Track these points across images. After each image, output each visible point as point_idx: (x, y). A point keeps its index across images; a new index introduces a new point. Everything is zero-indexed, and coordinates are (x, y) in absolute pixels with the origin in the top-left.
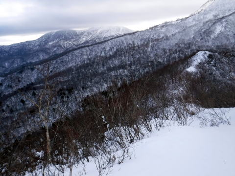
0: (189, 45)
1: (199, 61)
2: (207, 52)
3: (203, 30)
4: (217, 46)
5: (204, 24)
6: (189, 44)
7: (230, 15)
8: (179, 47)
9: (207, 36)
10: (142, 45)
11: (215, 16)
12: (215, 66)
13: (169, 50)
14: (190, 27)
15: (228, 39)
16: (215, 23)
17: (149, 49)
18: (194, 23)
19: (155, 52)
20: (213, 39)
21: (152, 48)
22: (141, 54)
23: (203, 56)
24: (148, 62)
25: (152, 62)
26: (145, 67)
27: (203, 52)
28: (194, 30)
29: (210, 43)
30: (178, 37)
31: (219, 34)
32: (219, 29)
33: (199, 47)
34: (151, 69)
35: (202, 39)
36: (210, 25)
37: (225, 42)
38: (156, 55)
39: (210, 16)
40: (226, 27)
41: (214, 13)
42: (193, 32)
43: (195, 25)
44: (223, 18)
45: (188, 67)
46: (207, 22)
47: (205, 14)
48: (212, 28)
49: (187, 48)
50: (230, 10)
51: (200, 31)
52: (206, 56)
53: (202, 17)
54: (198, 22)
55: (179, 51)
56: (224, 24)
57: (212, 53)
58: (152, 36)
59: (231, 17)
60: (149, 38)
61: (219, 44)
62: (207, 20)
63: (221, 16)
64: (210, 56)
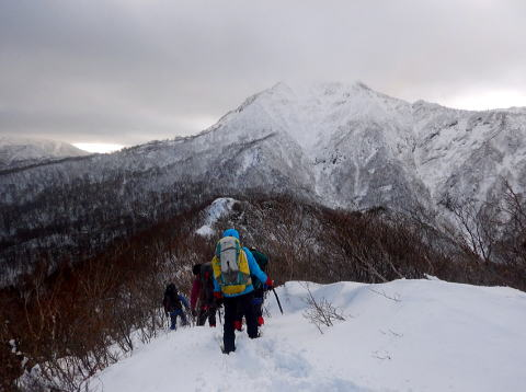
0: (200, 186)
1: (218, 215)
2: (231, 199)
3: (223, 161)
4: (247, 189)
5: (225, 150)
6: (200, 184)
7: (265, 138)
8: (182, 189)
9: (231, 171)
10: (106, 183)
11: (242, 138)
12: (245, 223)
13: (163, 194)
14: (202, 153)
15: (264, 179)
16: (241, 150)
17: (122, 192)
18: (208, 147)
19: (134, 198)
20: (240, 177)
21: (128, 189)
22: (102, 201)
23: (225, 206)
24: (119, 218)
25: (128, 218)
26: (113, 229)
27: (224, 200)
28: (209, 160)
29: (236, 184)
30: (179, 170)
31: (249, 169)
32: (248, 160)
33: (217, 190)
34: (125, 233)
35: (222, 176)
36: (235, 152)
37: (259, 182)
38: (136, 204)
39: (233, 138)
40: (259, 158)
41: (239, 133)
42: (206, 163)
43: (208, 152)
44: (254, 142)
45: (199, 227)
46: (229, 147)
47: (225, 134)
48: (238, 159)
49: (197, 192)
50: (264, 131)
51: (217, 162)
52: (230, 207)
53: (220, 138)
54: (213, 147)
55: (182, 197)
56: (257, 152)
57: (240, 202)
58: (127, 165)
59: (266, 142)
60: (120, 170)
61: (249, 186)
62: (230, 143)
63: (250, 139)
64: (236, 207)
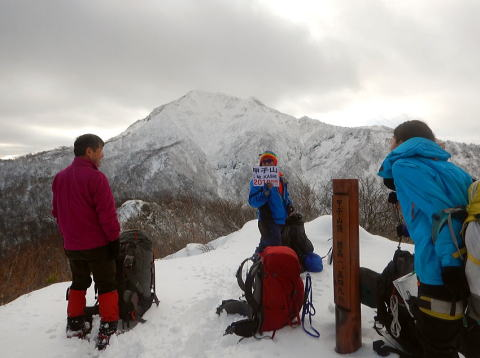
1: (128, 216)
2: (140, 201)
3: (131, 167)
4: (155, 193)
5: (133, 156)
7: (172, 145)
9: (139, 176)
10: (9, 190)
11: (150, 146)
12: (153, 223)
14: (110, 159)
15: (170, 183)
16: (150, 156)
17: (26, 198)
18: (116, 153)
19: (40, 204)
20: (148, 181)
21: (33, 194)
22: (4, 208)
23: (135, 207)
24: (22, 224)
25: (32, 224)
26: (15, 236)
27: (133, 202)
28: (117, 166)
29: (144, 188)
31: (156, 174)
32: (156, 165)
33: (125, 193)
34: (29, 239)
35: (130, 180)
36: (143, 158)
37: (166, 186)
38: (41, 209)
39: (141, 145)
40: (166, 164)
41: (147, 140)
42: (115, 169)
43: (116, 158)
44: (161, 149)
46: (137, 153)
47: (133, 141)
48: (146, 164)
50: (170, 139)
51: (126, 168)
52: (139, 208)
53: (129, 145)
54: (122, 153)
56: (164, 158)
57: (148, 204)
58: (32, 171)
59: (172, 149)
60: (25, 175)
61: (157, 190)
62: (137, 150)
63: (158, 146)
64: (145, 208)
